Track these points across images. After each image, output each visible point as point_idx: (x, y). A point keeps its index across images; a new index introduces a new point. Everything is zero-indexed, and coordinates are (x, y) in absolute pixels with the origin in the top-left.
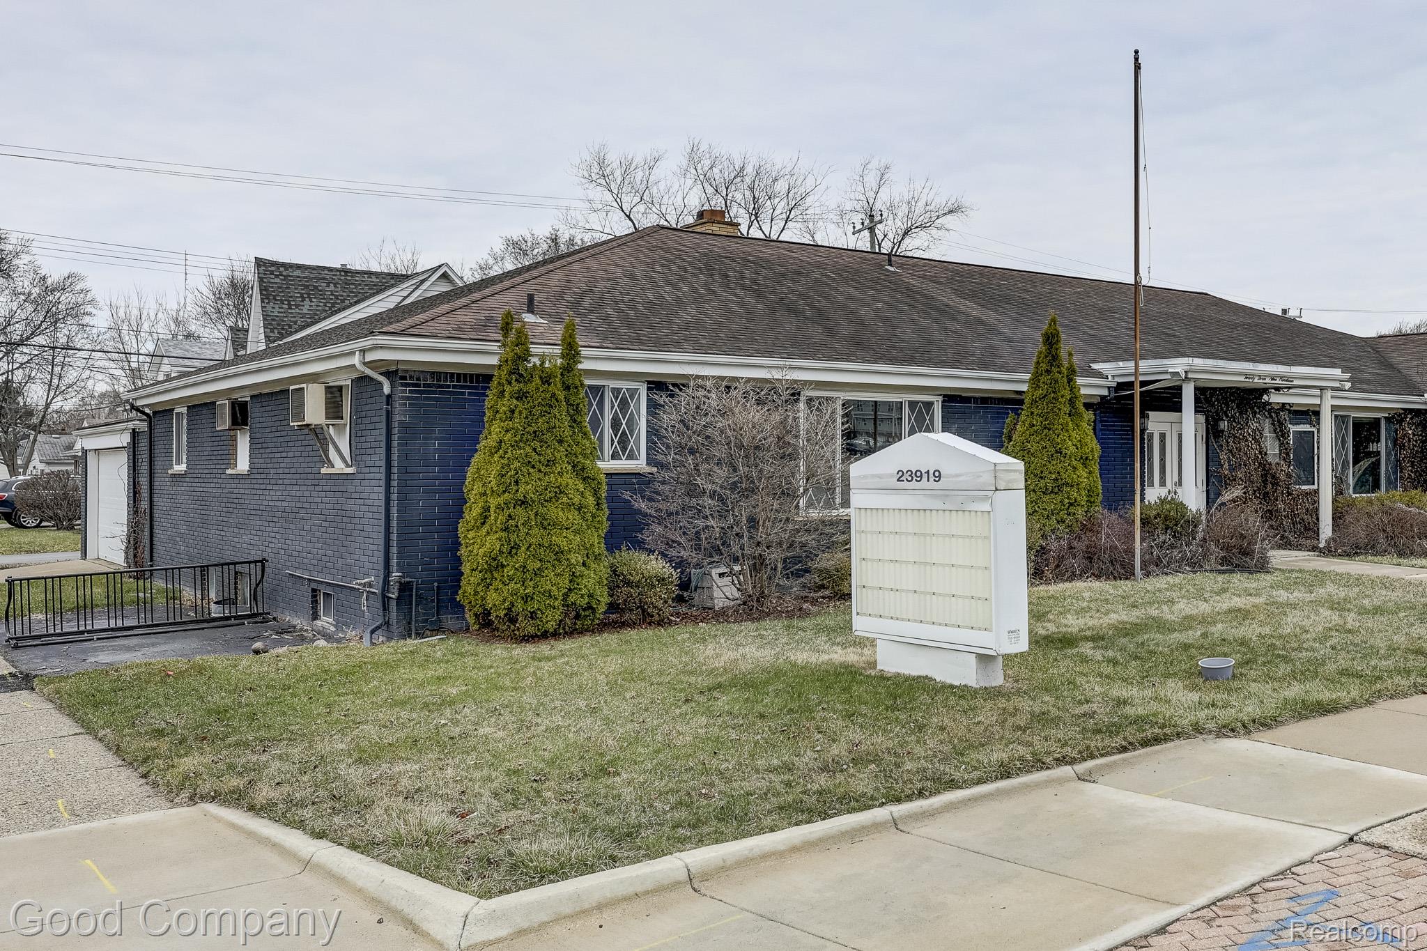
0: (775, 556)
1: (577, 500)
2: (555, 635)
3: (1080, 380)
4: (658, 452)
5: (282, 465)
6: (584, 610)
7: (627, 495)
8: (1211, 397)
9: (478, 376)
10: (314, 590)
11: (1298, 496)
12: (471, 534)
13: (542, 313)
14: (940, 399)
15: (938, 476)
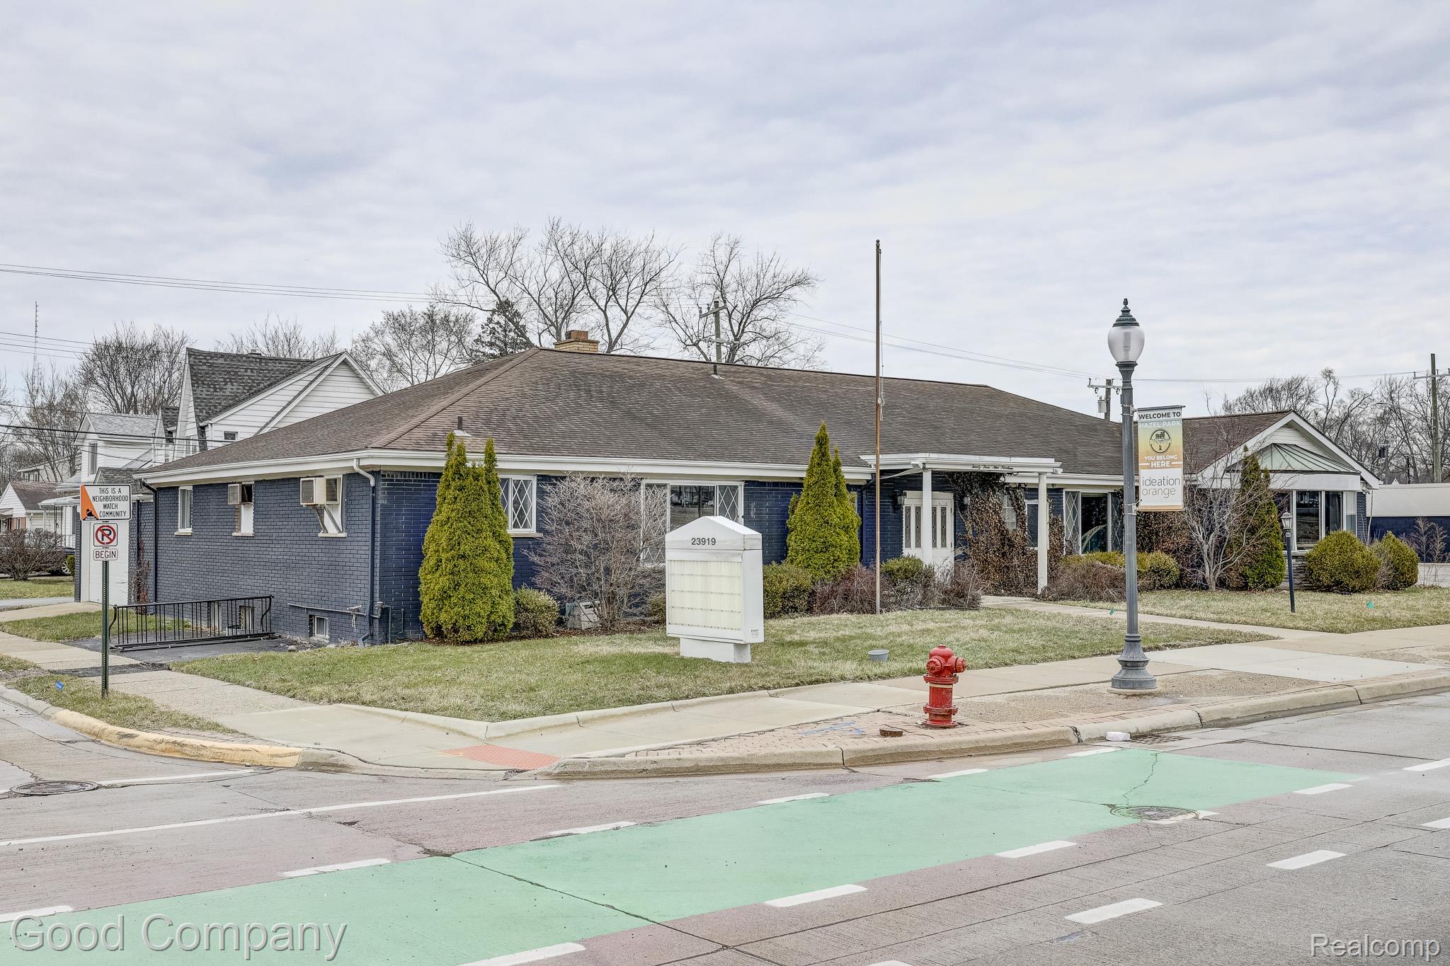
0: (623, 592)
1: (496, 555)
2: (482, 641)
3: (843, 469)
4: (546, 524)
5: (283, 530)
6: (499, 626)
7: (525, 552)
8: (958, 479)
9: (429, 473)
10: (311, 616)
11: (1032, 555)
12: (429, 577)
13: (468, 429)
14: (743, 484)
15: (714, 541)
